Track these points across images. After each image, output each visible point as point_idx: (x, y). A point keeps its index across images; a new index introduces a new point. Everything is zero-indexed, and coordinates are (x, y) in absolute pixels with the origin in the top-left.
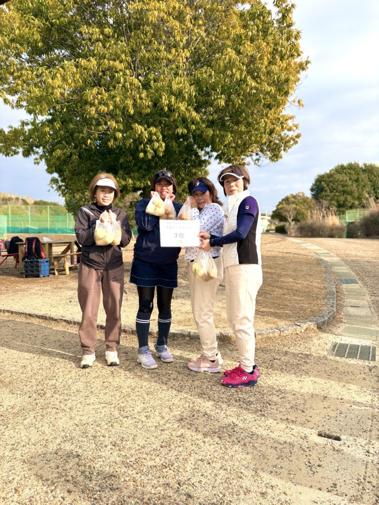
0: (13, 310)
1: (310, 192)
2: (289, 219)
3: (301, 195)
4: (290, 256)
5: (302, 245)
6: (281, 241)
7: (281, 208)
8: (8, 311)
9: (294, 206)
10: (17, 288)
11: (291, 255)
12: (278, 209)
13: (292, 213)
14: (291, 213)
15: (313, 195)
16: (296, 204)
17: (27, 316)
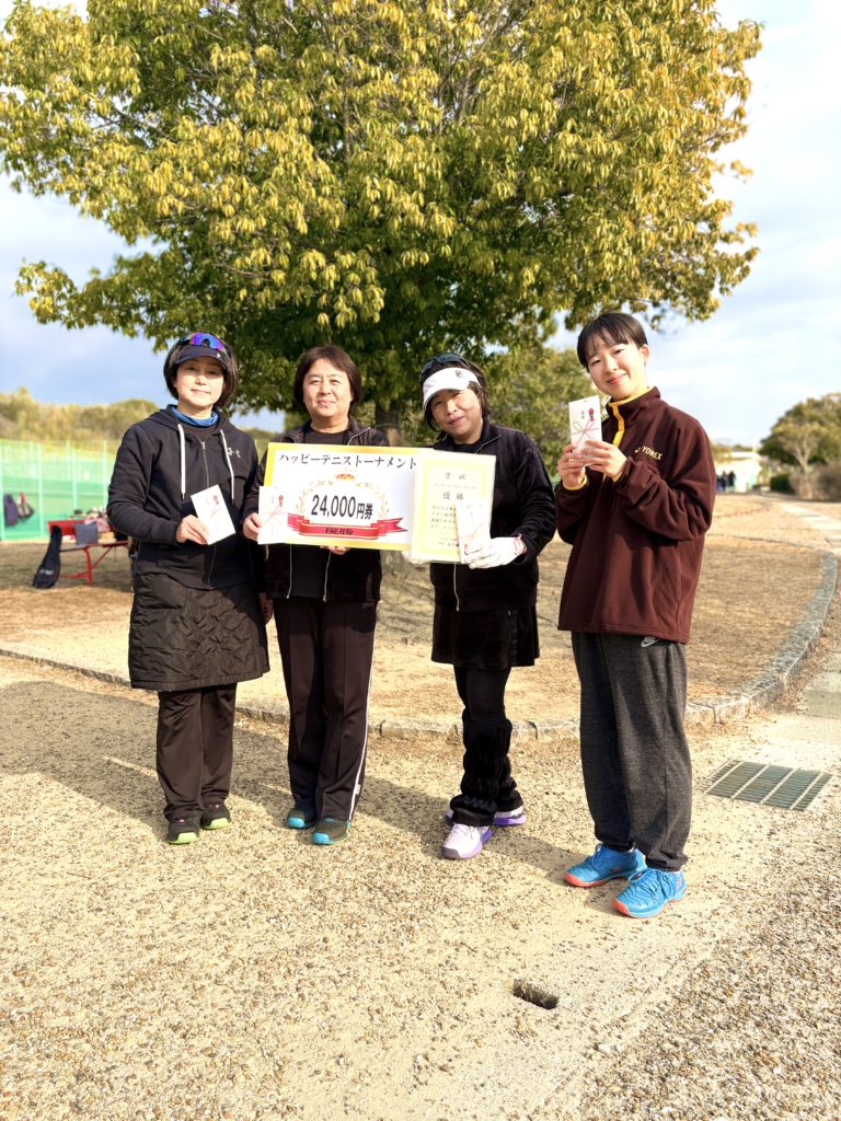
0: (58, 662)
2: (801, 460)
3: (835, 399)
4: (754, 548)
5: (805, 519)
6: (758, 511)
7: (782, 434)
8: (49, 663)
9: (816, 426)
10: (106, 613)
11: (759, 544)
12: (774, 436)
13: (809, 445)
14: (805, 445)
16: (821, 423)
17: (80, 674)
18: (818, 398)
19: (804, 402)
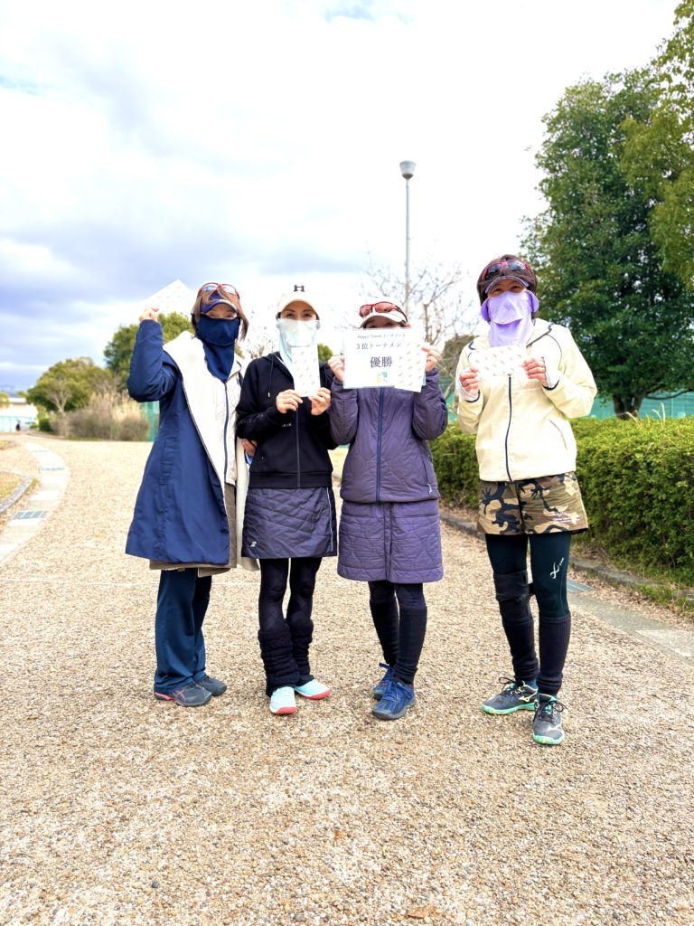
1: (103, 356)
2: (58, 405)
3: (87, 362)
7: (45, 386)
9: (70, 381)
12: (39, 387)
13: (65, 395)
14: (62, 395)
15: (109, 362)
16: (76, 379)
18: (74, 360)
19: (64, 362)
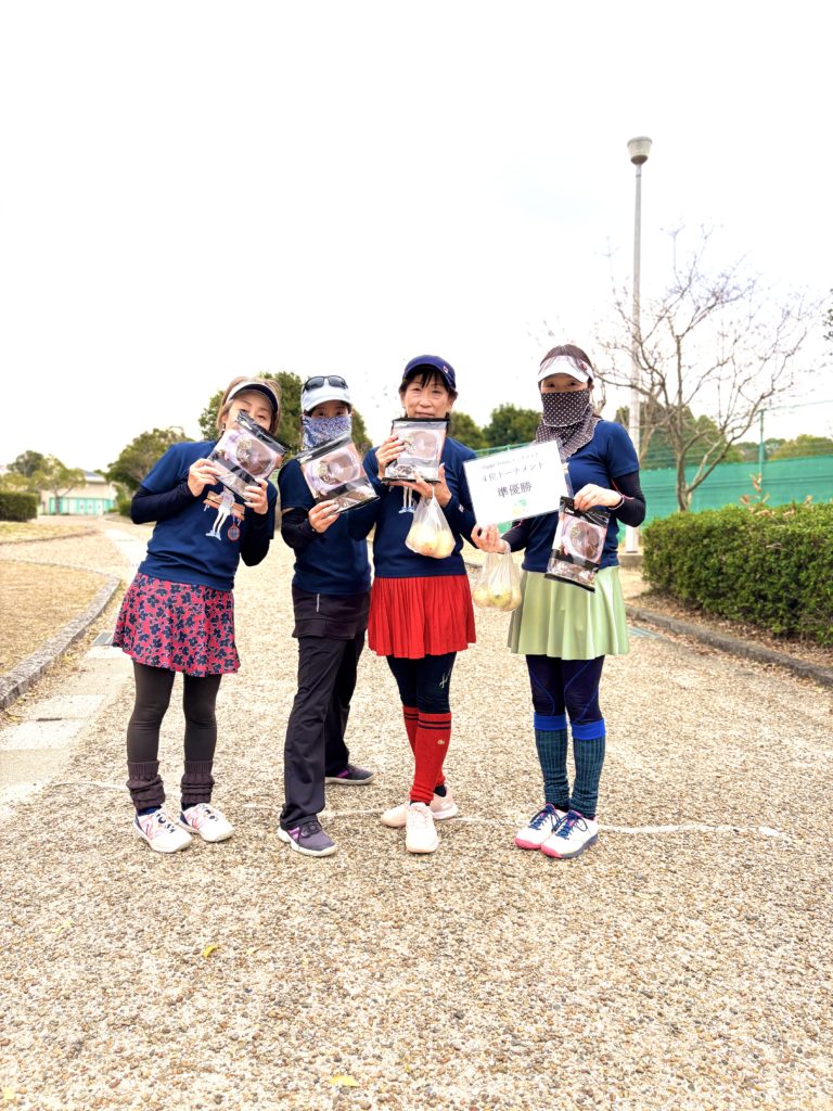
1: (198, 425)
3: (178, 432)
7: (129, 460)
12: (122, 462)
15: (204, 433)
18: (163, 429)
